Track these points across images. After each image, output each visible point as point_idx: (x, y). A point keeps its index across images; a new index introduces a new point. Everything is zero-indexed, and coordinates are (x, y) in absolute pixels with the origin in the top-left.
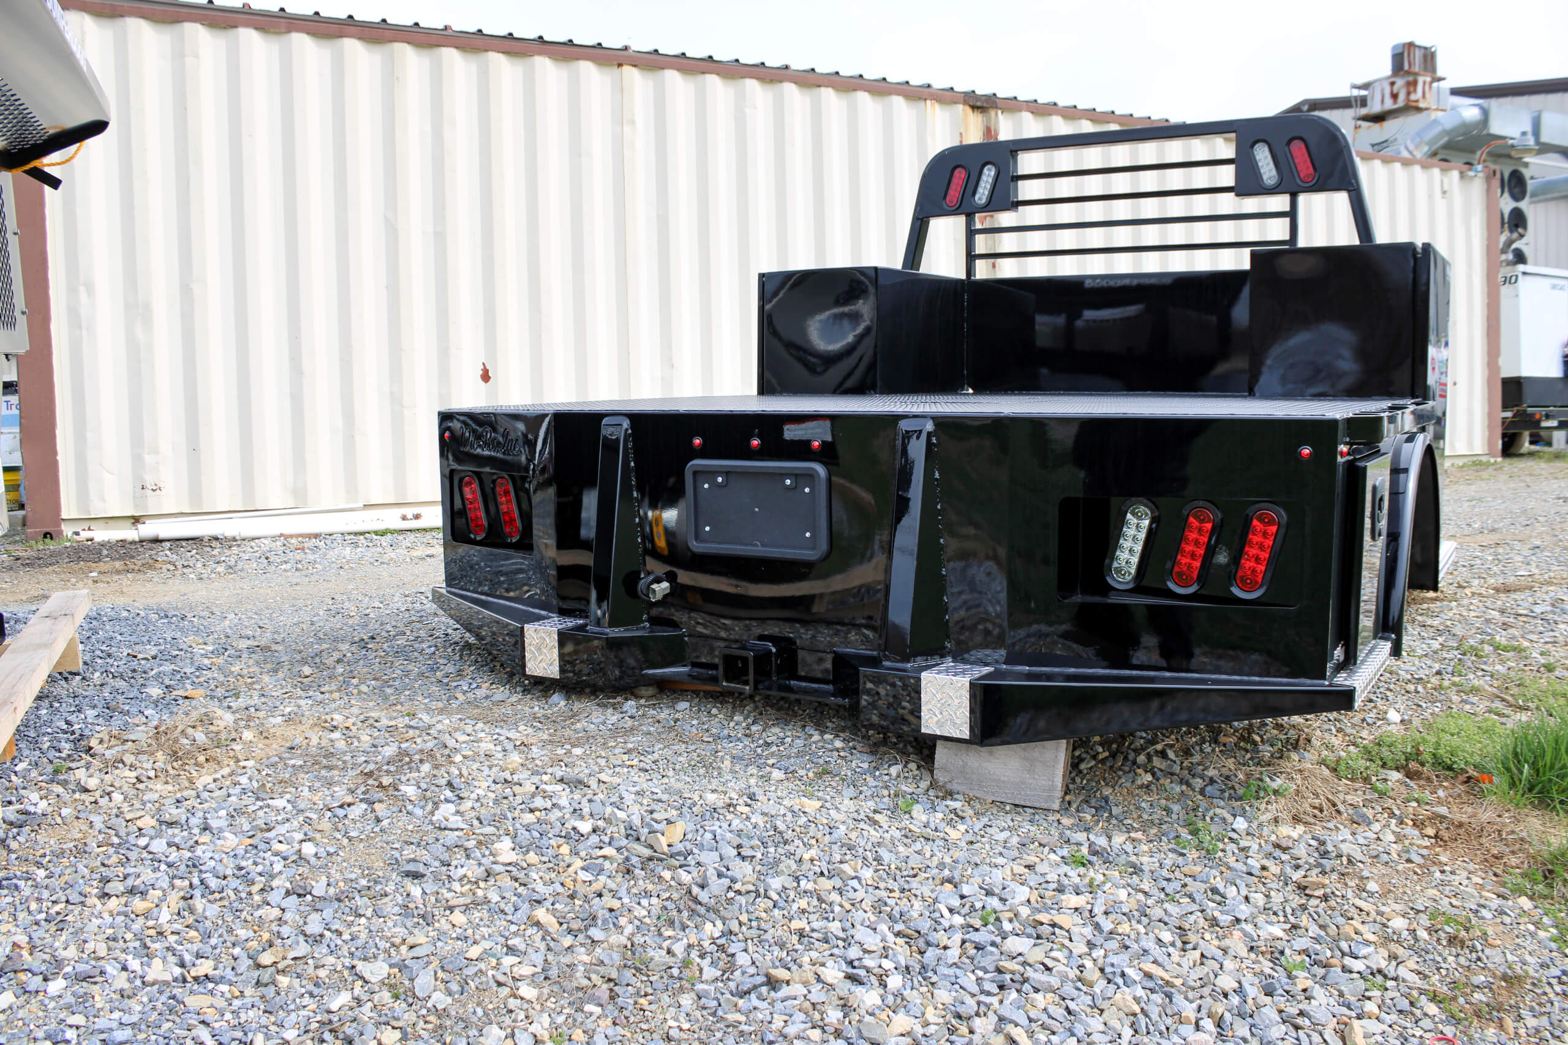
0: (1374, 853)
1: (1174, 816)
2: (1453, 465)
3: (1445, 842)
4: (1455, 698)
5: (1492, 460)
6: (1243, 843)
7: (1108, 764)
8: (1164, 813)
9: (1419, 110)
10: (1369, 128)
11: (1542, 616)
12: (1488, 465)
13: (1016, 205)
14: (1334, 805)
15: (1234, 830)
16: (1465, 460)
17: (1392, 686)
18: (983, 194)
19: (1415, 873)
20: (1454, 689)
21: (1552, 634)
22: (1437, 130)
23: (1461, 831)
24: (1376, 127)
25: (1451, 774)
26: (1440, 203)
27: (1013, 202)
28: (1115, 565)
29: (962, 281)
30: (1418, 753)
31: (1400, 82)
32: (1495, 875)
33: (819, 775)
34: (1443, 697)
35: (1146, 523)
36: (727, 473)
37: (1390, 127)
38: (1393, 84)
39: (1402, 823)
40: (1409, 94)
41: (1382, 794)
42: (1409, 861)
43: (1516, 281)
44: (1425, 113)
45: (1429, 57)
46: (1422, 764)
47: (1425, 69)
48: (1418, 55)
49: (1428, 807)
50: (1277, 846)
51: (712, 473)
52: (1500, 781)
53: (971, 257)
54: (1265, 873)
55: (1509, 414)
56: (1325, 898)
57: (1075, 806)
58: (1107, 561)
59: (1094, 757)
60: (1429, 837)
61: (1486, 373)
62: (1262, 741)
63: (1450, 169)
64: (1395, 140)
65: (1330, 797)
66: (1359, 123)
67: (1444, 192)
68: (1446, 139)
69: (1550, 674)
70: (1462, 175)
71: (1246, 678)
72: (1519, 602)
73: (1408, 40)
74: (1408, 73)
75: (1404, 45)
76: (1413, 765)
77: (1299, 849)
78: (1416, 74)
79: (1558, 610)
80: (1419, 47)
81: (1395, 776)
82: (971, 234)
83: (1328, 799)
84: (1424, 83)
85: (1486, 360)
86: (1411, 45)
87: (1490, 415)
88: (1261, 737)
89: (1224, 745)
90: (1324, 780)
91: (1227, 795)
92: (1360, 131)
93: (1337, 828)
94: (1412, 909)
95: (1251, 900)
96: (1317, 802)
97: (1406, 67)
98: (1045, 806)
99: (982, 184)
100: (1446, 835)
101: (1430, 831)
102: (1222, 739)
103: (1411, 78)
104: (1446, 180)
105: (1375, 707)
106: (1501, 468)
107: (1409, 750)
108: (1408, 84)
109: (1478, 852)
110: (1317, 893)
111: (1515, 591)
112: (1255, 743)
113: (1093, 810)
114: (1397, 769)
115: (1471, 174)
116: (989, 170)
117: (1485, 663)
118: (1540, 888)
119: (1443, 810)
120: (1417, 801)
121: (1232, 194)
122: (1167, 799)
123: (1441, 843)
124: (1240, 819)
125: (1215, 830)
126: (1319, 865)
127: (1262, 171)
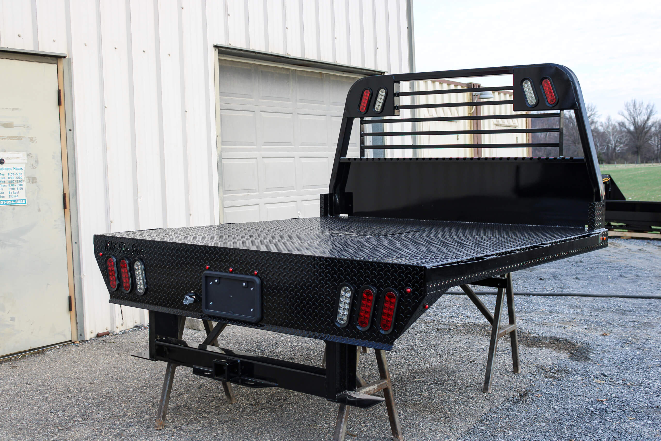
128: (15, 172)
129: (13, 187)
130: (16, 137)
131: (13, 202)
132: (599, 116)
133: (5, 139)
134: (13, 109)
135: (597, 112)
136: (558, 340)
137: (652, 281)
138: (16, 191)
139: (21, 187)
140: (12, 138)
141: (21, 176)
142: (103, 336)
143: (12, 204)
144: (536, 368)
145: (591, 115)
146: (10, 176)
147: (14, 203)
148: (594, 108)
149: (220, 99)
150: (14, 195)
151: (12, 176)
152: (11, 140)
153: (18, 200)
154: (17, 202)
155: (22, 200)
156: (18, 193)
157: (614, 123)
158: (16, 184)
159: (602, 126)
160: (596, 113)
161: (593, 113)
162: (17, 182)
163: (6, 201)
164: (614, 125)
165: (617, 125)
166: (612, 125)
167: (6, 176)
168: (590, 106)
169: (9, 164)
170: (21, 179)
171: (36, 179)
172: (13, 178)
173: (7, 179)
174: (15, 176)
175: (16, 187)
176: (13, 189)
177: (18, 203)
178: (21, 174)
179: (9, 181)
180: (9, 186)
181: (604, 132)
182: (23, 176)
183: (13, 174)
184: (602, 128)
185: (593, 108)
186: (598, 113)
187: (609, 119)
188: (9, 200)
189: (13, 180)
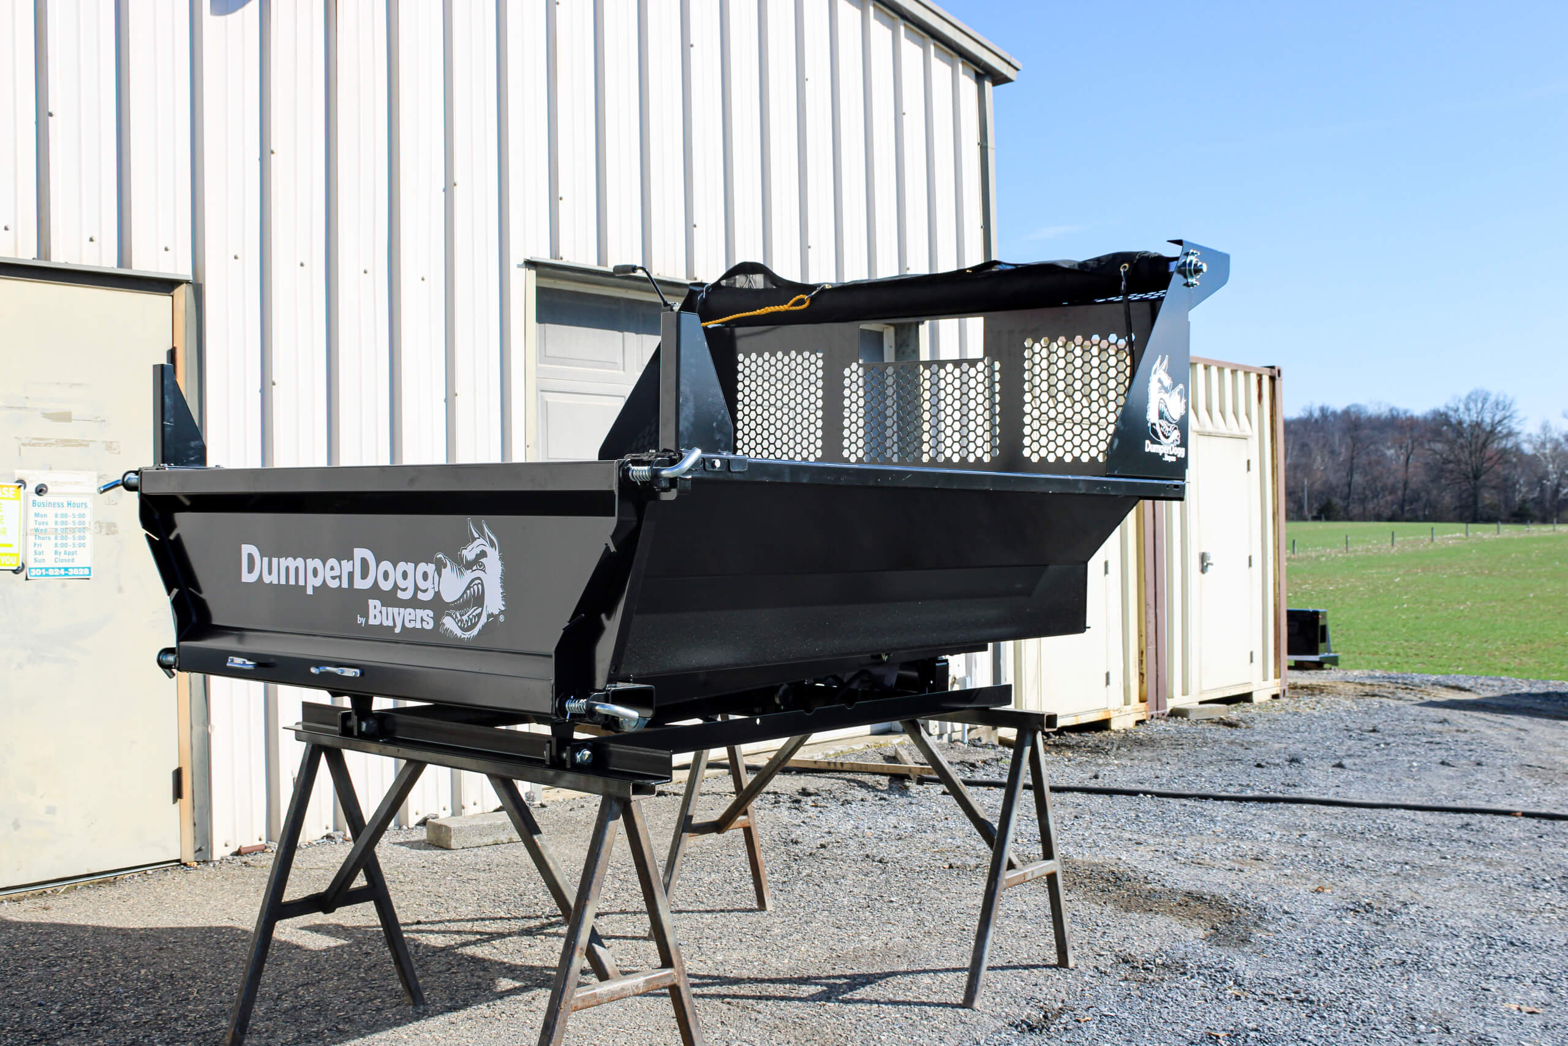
128: (70, 511)
129: (64, 541)
130: (76, 441)
131: (62, 572)
132: (1521, 421)
133: (52, 444)
134: (72, 385)
135: (1515, 411)
136: (1200, 898)
137: (1504, 776)
138: (70, 549)
139: (82, 541)
140: (66, 443)
141: (82, 519)
142: (250, 853)
143: (60, 575)
144: (1114, 959)
145: (1505, 418)
146: (59, 520)
147: (66, 575)
148: (1510, 404)
149: (538, 370)
150: (66, 557)
151: (64, 519)
152: (65, 446)
153: (73, 568)
154: (71, 572)
155: (83, 568)
156: (73, 553)
157: (1555, 435)
158: (70, 536)
159: (1530, 442)
160: (1514, 415)
161: (1508, 414)
162: (73, 530)
163: (47, 569)
164: (1557, 440)
165: (1562, 440)
166: (1551, 440)
167: (51, 520)
168: (1501, 399)
169: (59, 494)
170: (82, 526)
171: (115, 527)
172: (66, 523)
173: (52, 525)
174: (70, 520)
175: (70, 541)
176: (66, 545)
177: (74, 575)
178: (83, 516)
179: (56, 529)
180: (56, 538)
181: (1535, 456)
182: (87, 519)
183: (66, 516)
184: (1531, 447)
185: (1508, 402)
186: (1520, 415)
187: (1545, 428)
188: (54, 568)
189: (64, 526)
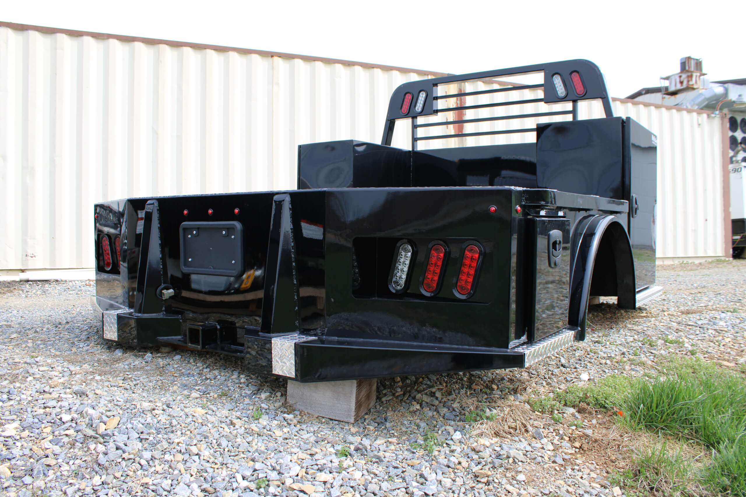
0: (533, 457)
1: (421, 430)
2: (706, 261)
3: (585, 451)
4: (627, 367)
5: (727, 259)
6: (453, 447)
7: (400, 398)
8: (416, 428)
9: (693, 89)
10: (669, 98)
11: (701, 326)
12: (725, 261)
13: (437, 112)
14: (525, 426)
15: (452, 439)
16: (713, 259)
17: (592, 361)
18: (419, 107)
19: (555, 470)
20: (629, 362)
21: (703, 335)
22: (702, 98)
23: (595, 445)
24: (673, 98)
25: (604, 410)
26: (697, 130)
27: (434, 111)
28: (394, 279)
29: (410, 151)
30: (587, 397)
31: (684, 76)
32: (607, 472)
33: (220, 396)
34: (620, 367)
35: (409, 254)
36: (198, 229)
37: (679, 97)
38: (680, 77)
39: (562, 439)
40: (688, 81)
41: (557, 421)
42: (554, 462)
43: (741, 171)
44: (696, 90)
45: (699, 64)
46: (588, 404)
47: (697, 70)
48: (693, 63)
49: (580, 430)
50: (474, 450)
51: (191, 229)
52: (627, 414)
53: (415, 140)
54: (458, 466)
55: (738, 237)
56: (488, 483)
57: (367, 421)
58: (389, 277)
59: (394, 395)
60: (576, 448)
61: (723, 215)
62: (498, 389)
63: (702, 113)
64: (682, 104)
65: (524, 422)
66: (665, 96)
67: (699, 125)
68: (706, 103)
69: (692, 356)
70: (709, 116)
71: (460, 347)
72: (691, 319)
73: (687, 56)
74: (688, 71)
75: (686, 58)
76: (583, 405)
77: (486, 452)
78: (692, 72)
79: (712, 323)
80: (694, 59)
81: (572, 410)
82: (415, 127)
83: (522, 423)
84: (696, 76)
85: (723, 208)
86: (689, 58)
87: (726, 236)
88: (498, 386)
89: (475, 390)
90: (524, 412)
91: (458, 418)
92: (665, 100)
93: (520, 441)
94: (542, 492)
95: (443, 483)
96: (513, 425)
97: (687, 68)
98: (346, 420)
99: (419, 101)
100: (585, 446)
101: (577, 444)
102: (474, 386)
103: (689, 74)
104: (700, 118)
105: (576, 372)
106: (731, 263)
107: (581, 396)
108: (688, 77)
109: (603, 458)
110: (482, 480)
111: (692, 313)
112: (493, 389)
113: (376, 424)
114: (574, 407)
115: (713, 115)
116: (423, 94)
117: (655, 349)
118: (629, 482)
119: (589, 432)
120: (576, 425)
121: (543, 103)
122: (421, 420)
123: (582, 452)
124: (458, 433)
125: (441, 439)
126: (492, 462)
127: (557, 89)
